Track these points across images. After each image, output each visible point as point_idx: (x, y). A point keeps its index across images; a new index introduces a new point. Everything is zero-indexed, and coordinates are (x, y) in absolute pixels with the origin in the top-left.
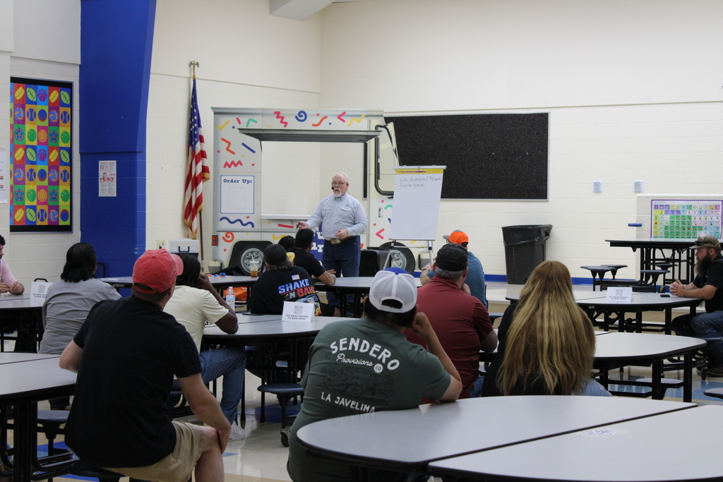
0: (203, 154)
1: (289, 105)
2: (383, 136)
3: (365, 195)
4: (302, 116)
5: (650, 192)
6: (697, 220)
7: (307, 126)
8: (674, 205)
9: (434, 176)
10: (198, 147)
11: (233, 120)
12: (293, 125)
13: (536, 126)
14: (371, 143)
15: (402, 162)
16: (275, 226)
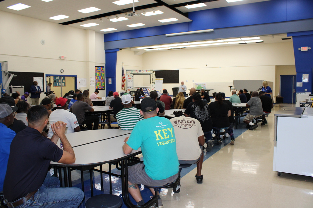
0: (124, 77)
1: (138, 69)
2: (153, 74)
3: (150, 83)
4: (140, 71)
5: (195, 82)
6: (202, 86)
7: (141, 72)
8: (199, 84)
9: (161, 80)
10: (124, 76)
11: (129, 72)
12: (139, 72)
13: (177, 72)
14: (151, 75)
15: (156, 78)
16: (136, 88)
